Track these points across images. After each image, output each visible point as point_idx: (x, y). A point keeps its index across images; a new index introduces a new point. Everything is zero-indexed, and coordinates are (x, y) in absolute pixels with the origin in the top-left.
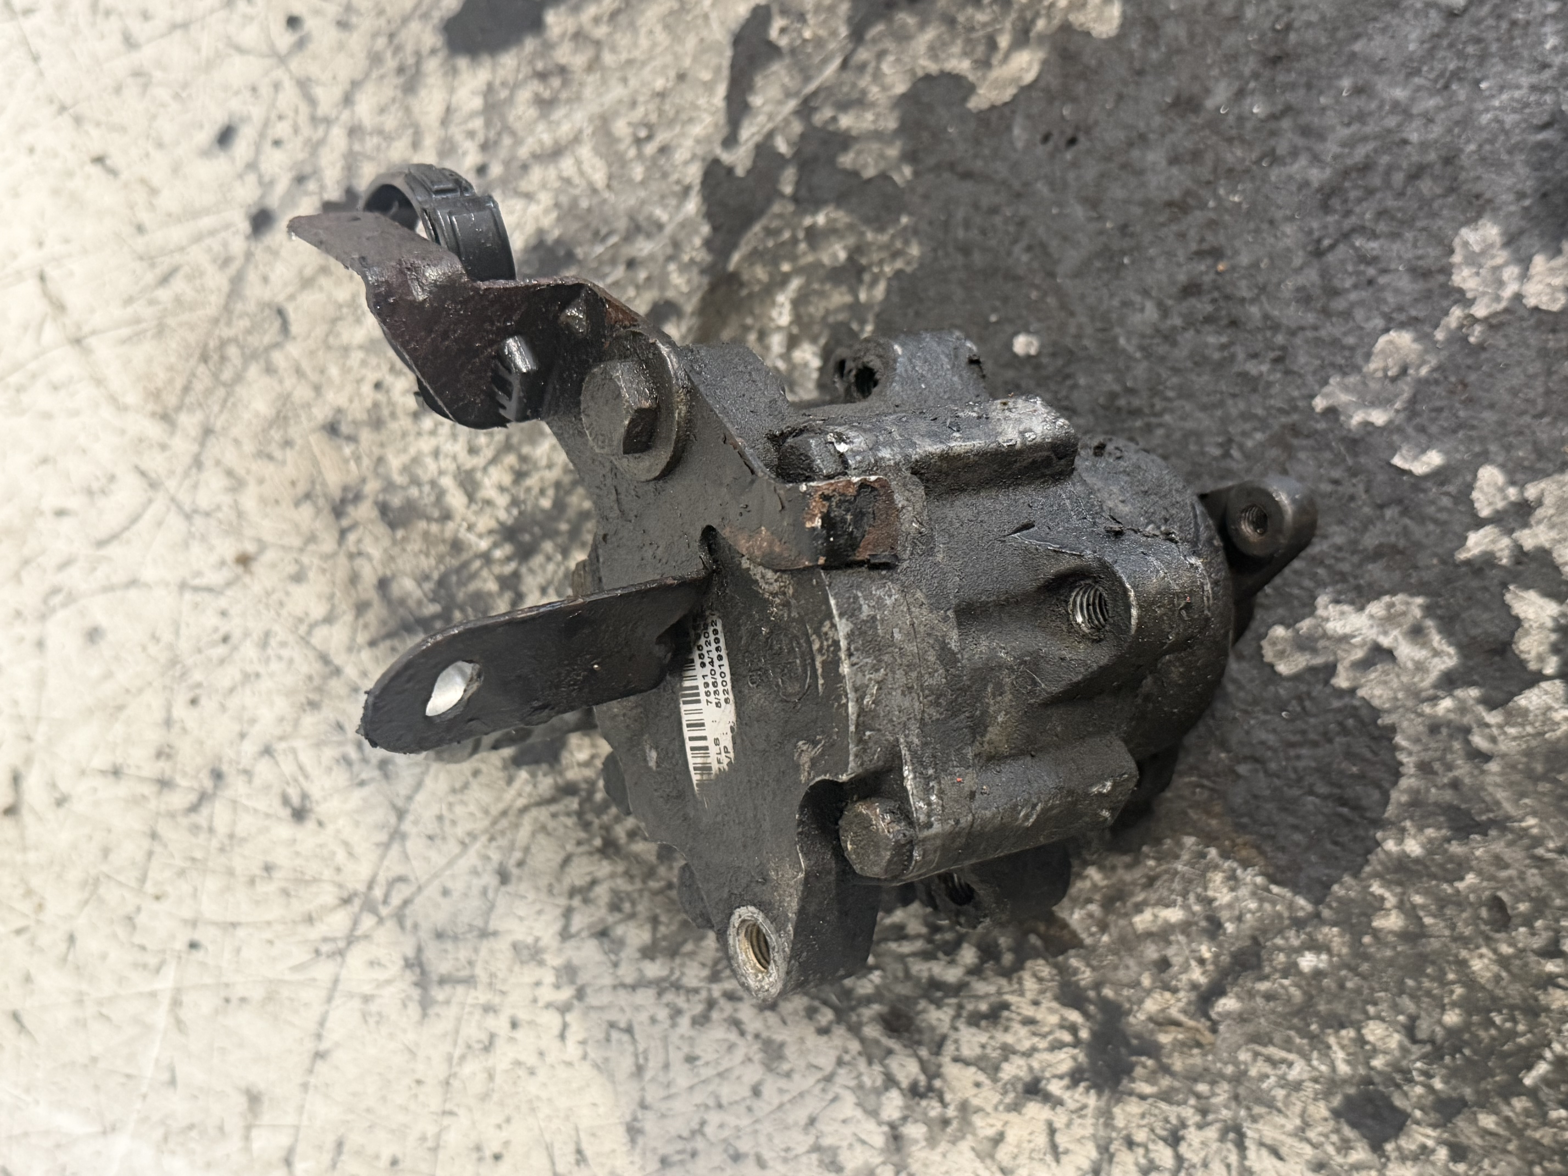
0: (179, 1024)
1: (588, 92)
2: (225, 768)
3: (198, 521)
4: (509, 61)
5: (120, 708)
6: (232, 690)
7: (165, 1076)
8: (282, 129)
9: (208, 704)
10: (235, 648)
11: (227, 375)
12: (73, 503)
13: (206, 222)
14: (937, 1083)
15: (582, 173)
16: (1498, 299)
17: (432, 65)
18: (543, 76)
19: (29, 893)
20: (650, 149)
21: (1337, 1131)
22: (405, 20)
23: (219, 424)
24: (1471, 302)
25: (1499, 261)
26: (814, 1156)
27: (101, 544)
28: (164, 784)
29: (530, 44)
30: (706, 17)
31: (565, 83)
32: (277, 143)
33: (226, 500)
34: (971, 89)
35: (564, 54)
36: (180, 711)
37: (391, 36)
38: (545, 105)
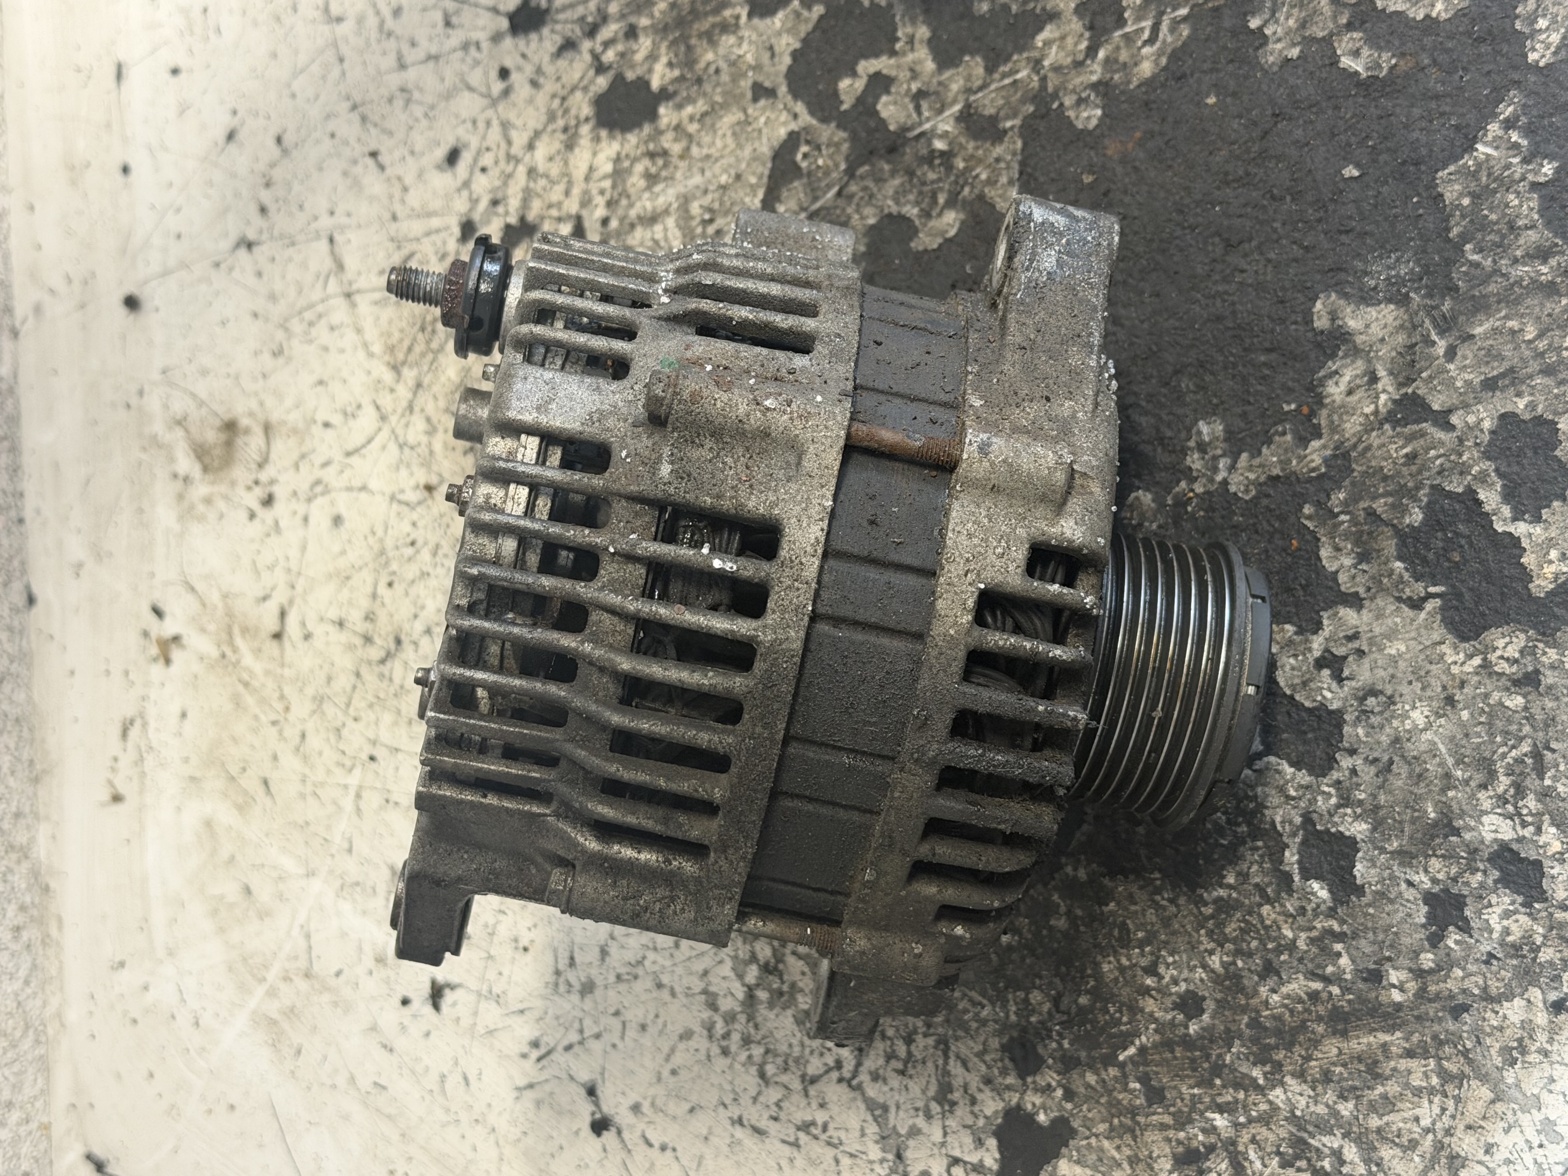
0: (358, 810)
1: (679, 175)
2: (403, 637)
3: (407, 451)
4: (632, 138)
5: (348, 578)
6: (413, 582)
7: (346, 845)
8: (487, 160)
9: (399, 588)
10: (418, 552)
11: (434, 345)
12: (336, 419)
13: (435, 222)
14: (781, 966)
15: (666, 239)
16: (1211, 480)
17: (585, 129)
18: (652, 155)
19: (282, 697)
20: (711, 230)
21: (1002, 1060)
22: (573, 90)
23: (426, 381)
24: (1196, 479)
25: (1219, 452)
26: (703, 997)
27: (348, 454)
28: (368, 639)
29: (647, 129)
30: (760, 131)
31: (666, 165)
32: (484, 170)
33: (424, 439)
34: (916, 231)
35: (667, 141)
36: (382, 590)
37: (564, 99)
38: (652, 179)
